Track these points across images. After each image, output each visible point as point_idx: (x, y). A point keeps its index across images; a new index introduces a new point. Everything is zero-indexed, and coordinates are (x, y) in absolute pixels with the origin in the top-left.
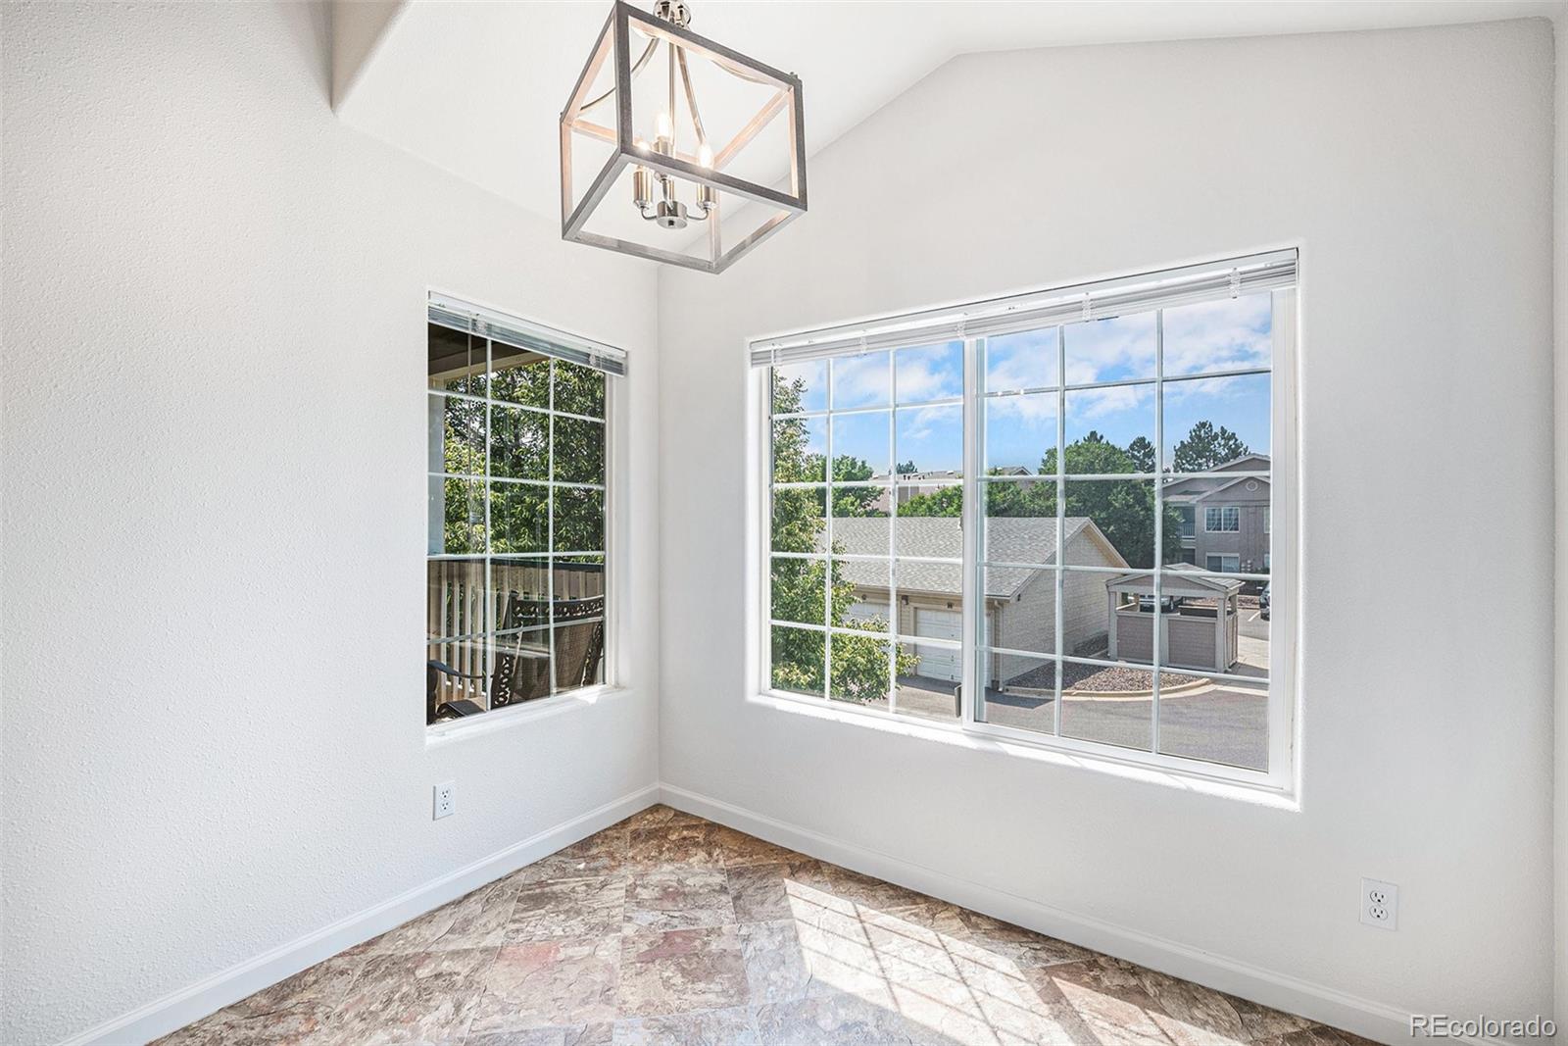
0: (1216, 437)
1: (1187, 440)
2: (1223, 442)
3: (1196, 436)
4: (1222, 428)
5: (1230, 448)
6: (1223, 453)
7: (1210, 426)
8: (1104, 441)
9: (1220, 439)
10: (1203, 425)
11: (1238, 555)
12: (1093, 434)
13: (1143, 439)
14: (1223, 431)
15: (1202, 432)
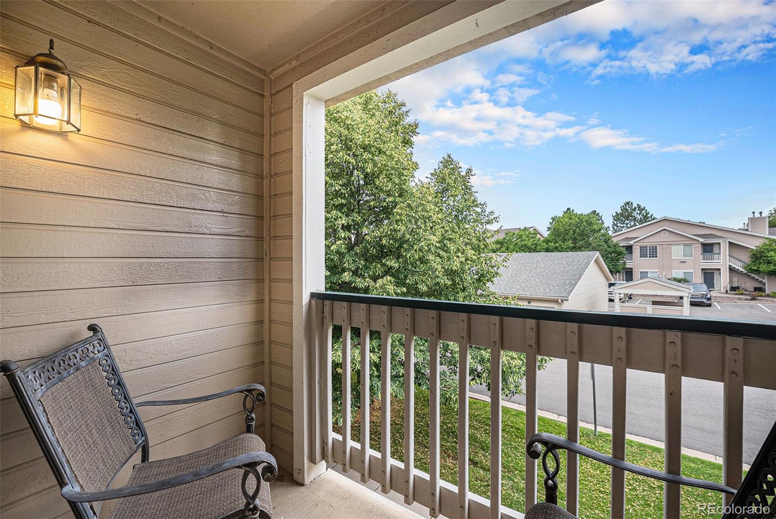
0: (635, 210)
1: (619, 211)
2: (639, 212)
3: (624, 209)
4: (638, 205)
5: (643, 215)
6: (639, 218)
7: (632, 203)
8: (574, 212)
9: (637, 210)
10: (628, 203)
11: (657, 271)
12: (569, 209)
13: (595, 211)
14: (639, 206)
15: (627, 207)
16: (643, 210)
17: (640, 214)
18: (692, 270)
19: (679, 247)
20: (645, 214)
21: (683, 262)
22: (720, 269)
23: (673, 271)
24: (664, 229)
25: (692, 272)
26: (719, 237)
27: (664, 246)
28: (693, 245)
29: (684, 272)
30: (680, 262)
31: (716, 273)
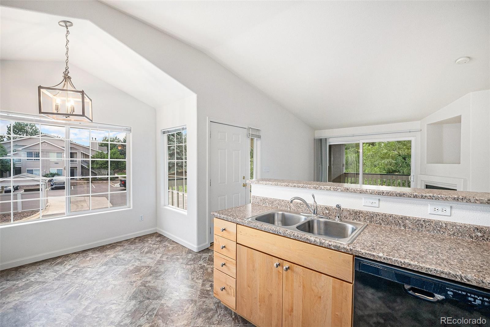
16: (33, 126)
17: (31, 129)
18: (61, 168)
19: (54, 154)
20: (35, 129)
21: (57, 163)
22: (77, 167)
23: (50, 169)
24: (44, 142)
25: (62, 169)
26: (76, 149)
27: (44, 153)
28: (63, 153)
29: (57, 169)
30: (55, 163)
31: (75, 169)
